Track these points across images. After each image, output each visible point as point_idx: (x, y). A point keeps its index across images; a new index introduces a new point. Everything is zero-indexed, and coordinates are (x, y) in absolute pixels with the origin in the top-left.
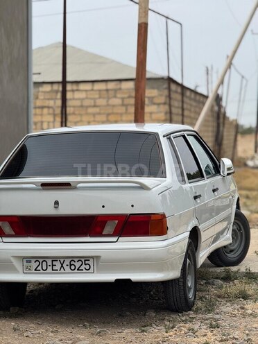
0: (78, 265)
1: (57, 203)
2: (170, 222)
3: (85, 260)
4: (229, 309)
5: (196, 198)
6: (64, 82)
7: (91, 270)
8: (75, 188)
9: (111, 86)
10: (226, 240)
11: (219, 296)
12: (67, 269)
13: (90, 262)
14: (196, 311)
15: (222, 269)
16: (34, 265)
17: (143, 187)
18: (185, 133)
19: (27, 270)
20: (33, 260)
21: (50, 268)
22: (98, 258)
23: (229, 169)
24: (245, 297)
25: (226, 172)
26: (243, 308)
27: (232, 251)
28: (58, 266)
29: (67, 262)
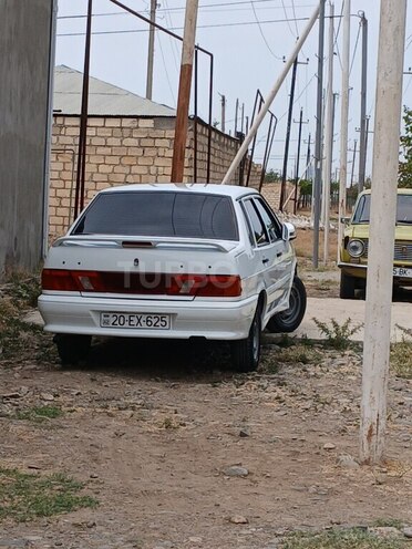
0: (154, 321)
1: (137, 261)
2: (243, 284)
3: (161, 316)
4: (293, 371)
5: (264, 261)
6: (84, 117)
7: (167, 327)
8: (155, 248)
9: (126, 123)
10: (284, 305)
11: (280, 360)
12: (144, 325)
13: (167, 319)
14: (261, 372)
15: (279, 335)
16: (112, 320)
17: (220, 249)
18: (252, 196)
19: (105, 324)
20: (111, 315)
21: (127, 323)
22: (174, 315)
23: (291, 234)
24: (305, 361)
25: (289, 237)
26: (305, 370)
27: (288, 317)
28: (135, 321)
29: (144, 318)
